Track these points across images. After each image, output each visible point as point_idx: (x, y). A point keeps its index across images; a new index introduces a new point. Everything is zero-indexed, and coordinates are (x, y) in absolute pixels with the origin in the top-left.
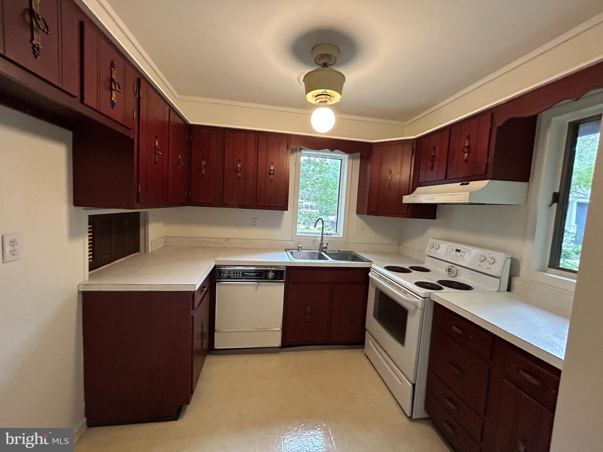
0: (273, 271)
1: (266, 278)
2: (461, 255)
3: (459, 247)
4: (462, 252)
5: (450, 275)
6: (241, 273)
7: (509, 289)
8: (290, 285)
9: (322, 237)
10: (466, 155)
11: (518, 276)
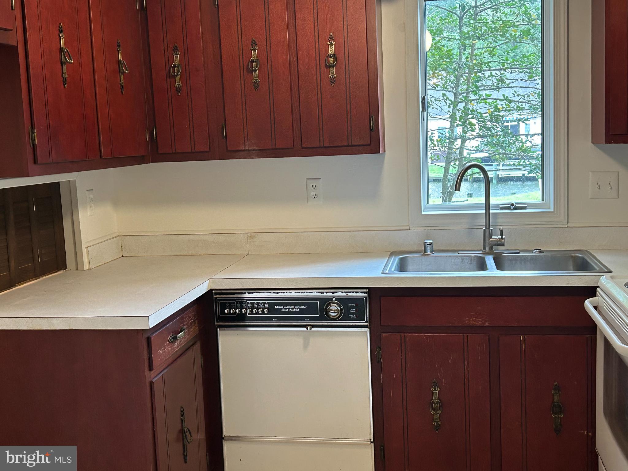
0: (339, 300)
1: (325, 316)
6: (267, 305)
8: (384, 335)
9: (488, 214)
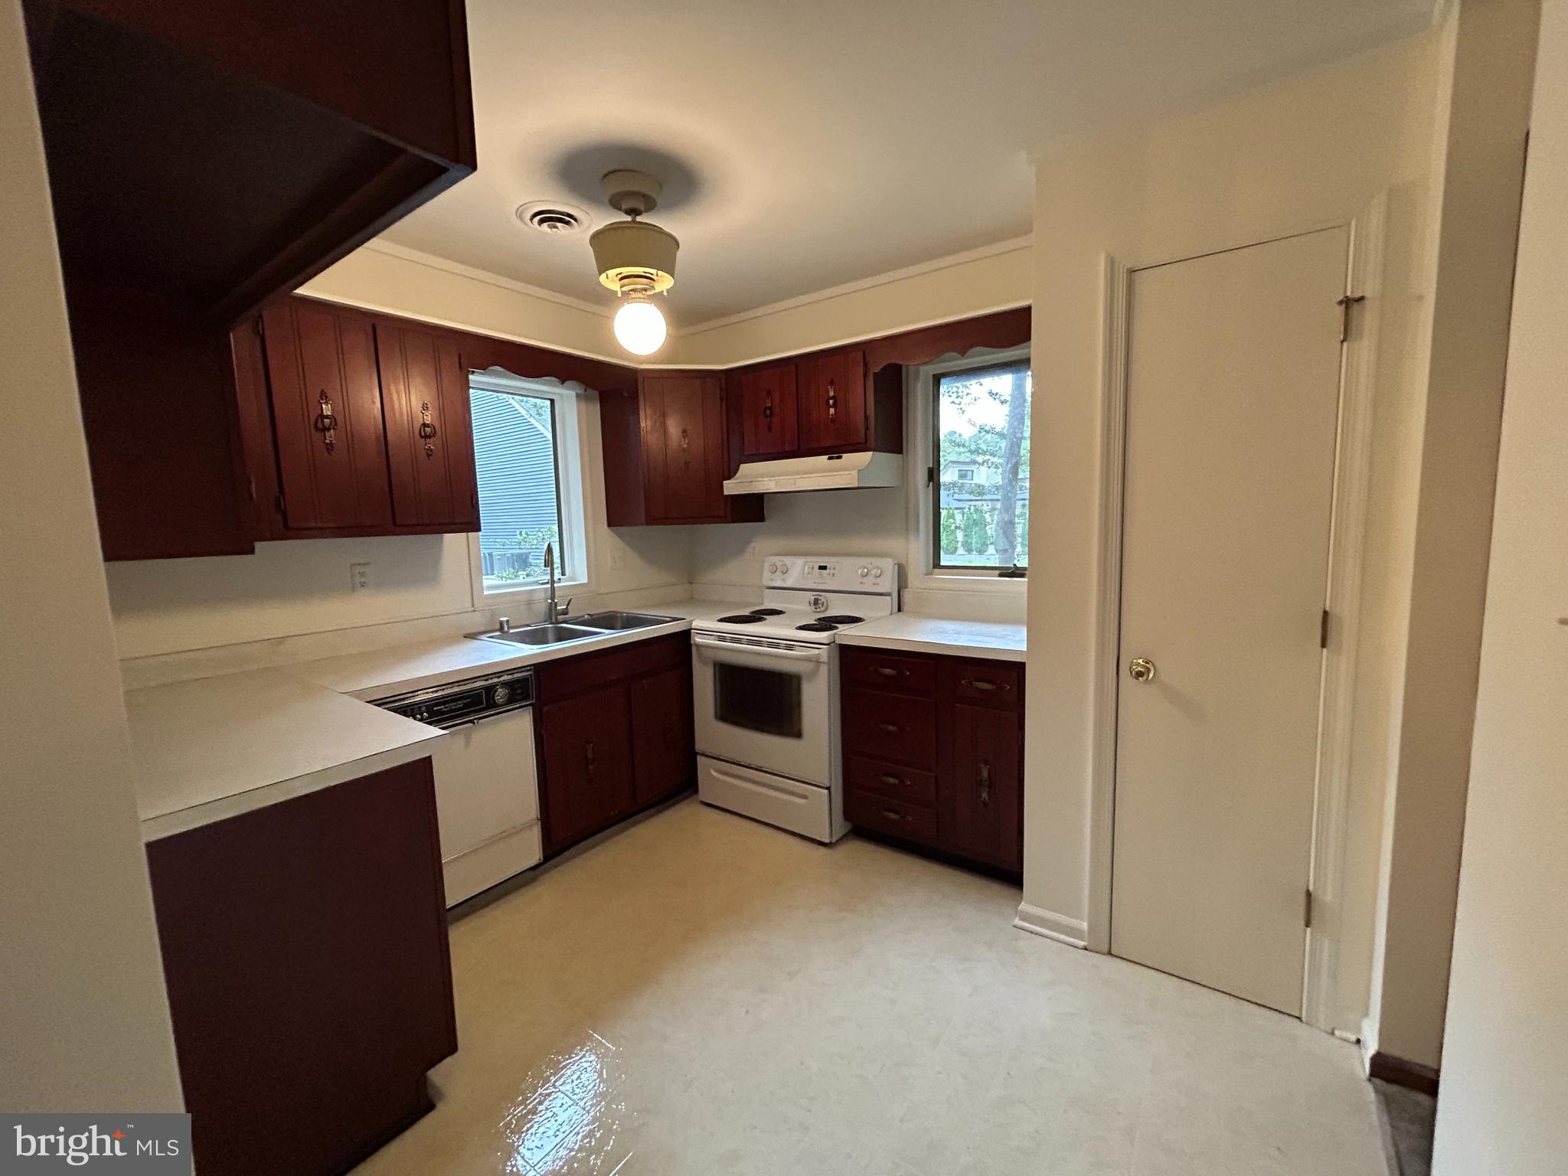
0: (504, 684)
1: (492, 705)
2: (829, 574)
3: (823, 562)
4: (830, 569)
5: (818, 610)
6: (423, 709)
7: (899, 610)
8: (545, 709)
9: (553, 589)
10: (832, 411)
11: (907, 588)
